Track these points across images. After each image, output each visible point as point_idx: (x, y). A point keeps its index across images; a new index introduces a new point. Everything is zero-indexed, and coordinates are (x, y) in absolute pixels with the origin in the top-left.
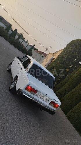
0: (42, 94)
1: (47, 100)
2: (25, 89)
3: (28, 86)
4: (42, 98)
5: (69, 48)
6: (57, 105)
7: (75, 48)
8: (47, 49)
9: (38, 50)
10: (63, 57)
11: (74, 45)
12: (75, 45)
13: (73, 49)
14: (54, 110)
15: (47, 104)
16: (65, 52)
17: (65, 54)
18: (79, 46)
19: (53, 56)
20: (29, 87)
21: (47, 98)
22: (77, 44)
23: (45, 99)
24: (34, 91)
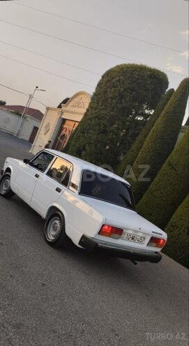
0: (130, 232)
1: (141, 240)
2: (99, 233)
3: (103, 225)
4: (133, 239)
5: (105, 92)
6: (162, 241)
7: (122, 89)
8: (31, 97)
9: (4, 103)
10: (98, 117)
11: (117, 82)
12: (119, 80)
13: (117, 92)
14: (156, 252)
15: (143, 247)
16: (98, 103)
17: (101, 109)
18: (129, 83)
19: (62, 115)
20: (106, 227)
21: (140, 234)
22: (122, 78)
23: (138, 238)
24: (117, 231)
